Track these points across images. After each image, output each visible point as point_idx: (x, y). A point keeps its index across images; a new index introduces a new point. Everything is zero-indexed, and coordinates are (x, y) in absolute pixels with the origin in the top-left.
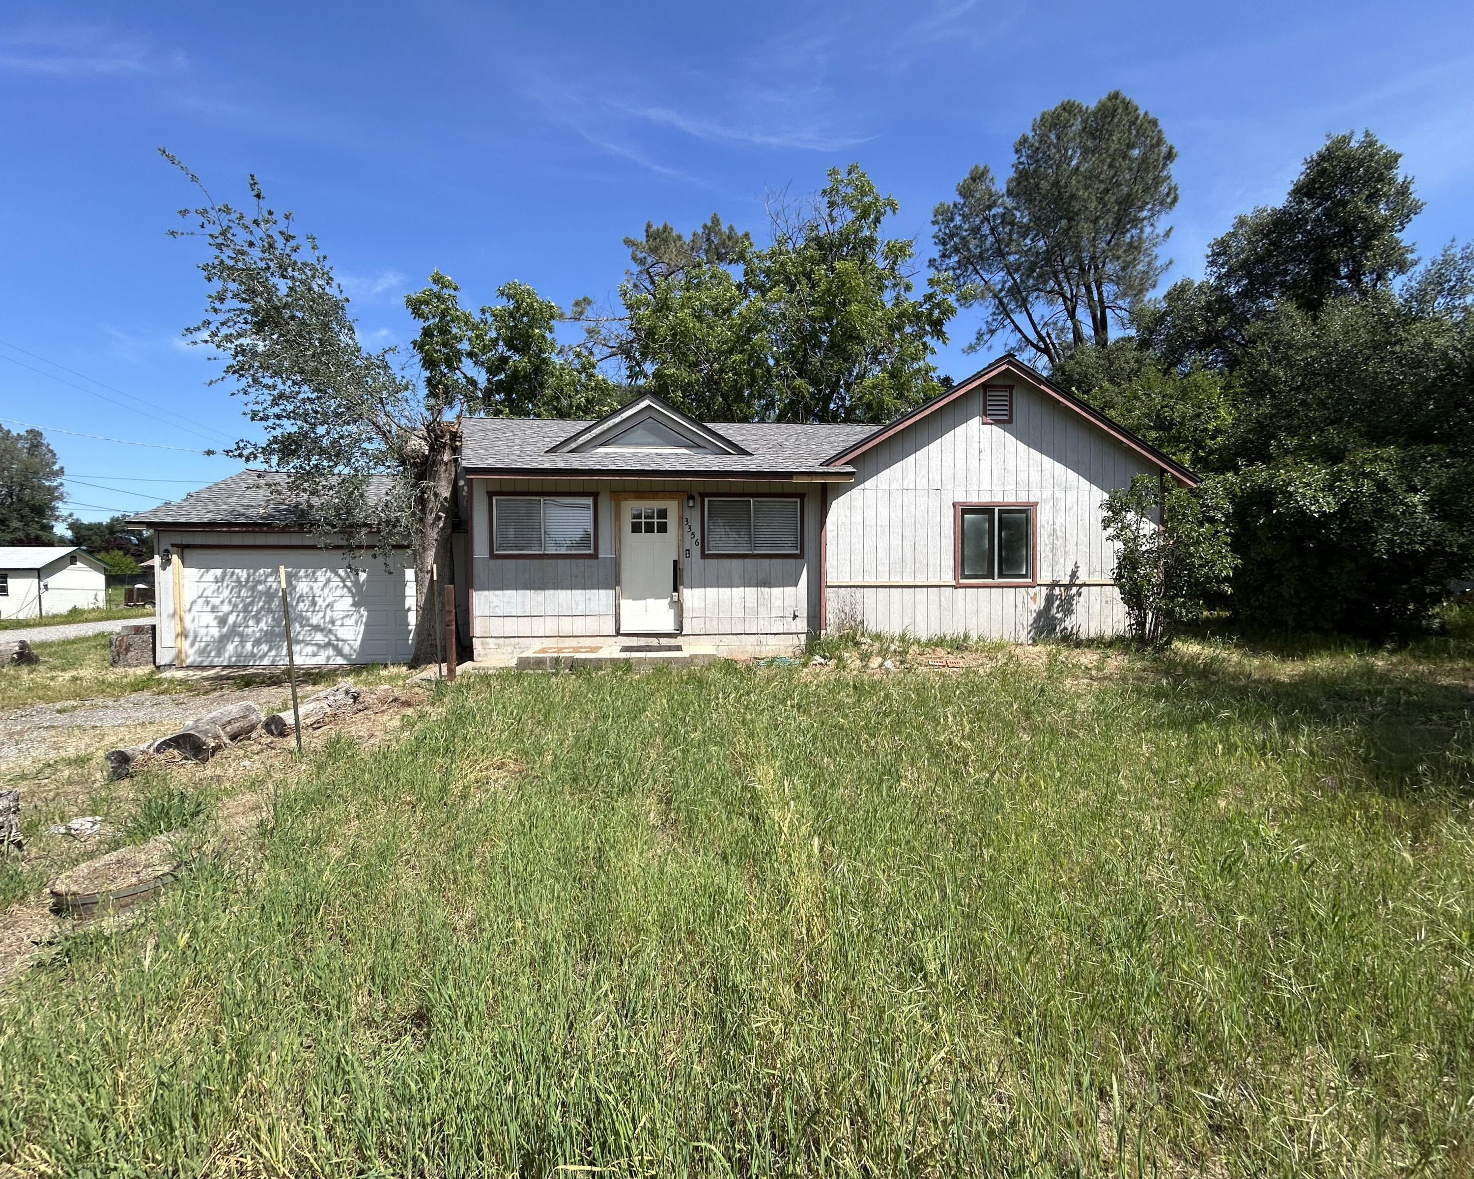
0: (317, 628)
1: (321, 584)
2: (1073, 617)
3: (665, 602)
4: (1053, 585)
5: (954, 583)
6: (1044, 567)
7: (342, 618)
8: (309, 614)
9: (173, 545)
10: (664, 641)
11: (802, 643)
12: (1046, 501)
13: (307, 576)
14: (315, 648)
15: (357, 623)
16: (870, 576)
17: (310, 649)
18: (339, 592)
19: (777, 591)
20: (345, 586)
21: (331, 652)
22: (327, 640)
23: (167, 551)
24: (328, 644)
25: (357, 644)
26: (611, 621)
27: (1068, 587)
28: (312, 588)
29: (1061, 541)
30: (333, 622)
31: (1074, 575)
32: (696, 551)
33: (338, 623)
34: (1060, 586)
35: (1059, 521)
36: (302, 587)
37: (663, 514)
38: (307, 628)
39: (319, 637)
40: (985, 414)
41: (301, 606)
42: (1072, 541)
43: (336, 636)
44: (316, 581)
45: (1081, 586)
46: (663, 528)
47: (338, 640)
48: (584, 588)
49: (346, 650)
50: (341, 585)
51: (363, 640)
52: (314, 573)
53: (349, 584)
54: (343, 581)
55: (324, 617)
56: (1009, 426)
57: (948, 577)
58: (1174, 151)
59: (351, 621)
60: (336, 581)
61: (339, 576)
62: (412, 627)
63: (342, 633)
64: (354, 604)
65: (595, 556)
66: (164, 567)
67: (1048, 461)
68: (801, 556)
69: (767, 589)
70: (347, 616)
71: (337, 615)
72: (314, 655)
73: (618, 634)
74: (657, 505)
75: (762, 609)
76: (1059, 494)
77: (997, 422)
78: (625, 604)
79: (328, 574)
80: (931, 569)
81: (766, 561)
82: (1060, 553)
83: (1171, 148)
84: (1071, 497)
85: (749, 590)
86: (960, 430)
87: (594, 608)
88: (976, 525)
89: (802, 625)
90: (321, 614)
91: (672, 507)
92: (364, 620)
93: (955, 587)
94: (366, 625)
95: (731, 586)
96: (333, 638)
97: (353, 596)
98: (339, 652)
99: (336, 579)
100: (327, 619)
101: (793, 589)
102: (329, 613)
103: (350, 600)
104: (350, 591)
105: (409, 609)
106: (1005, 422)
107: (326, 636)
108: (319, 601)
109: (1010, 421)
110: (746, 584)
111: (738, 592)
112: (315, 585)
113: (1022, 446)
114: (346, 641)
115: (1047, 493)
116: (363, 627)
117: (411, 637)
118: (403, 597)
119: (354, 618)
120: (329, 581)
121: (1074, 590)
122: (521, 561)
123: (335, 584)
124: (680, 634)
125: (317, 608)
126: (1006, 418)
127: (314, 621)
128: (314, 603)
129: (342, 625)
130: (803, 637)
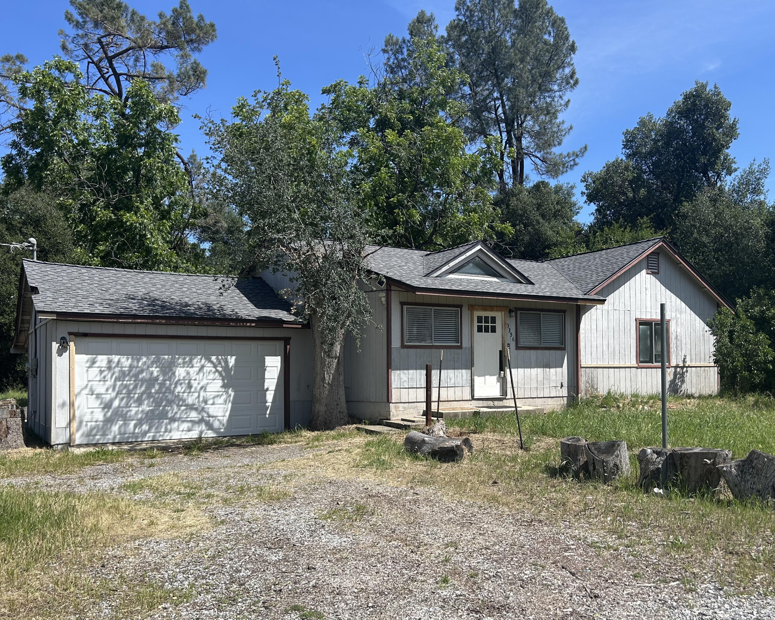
0: (191, 407)
1: (197, 369)
2: (685, 384)
3: (494, 378)
4: (677, 367)
5: (637, 366)
6: (673, 357)
7: (214, 398)
8: (185, 394)
9: (70, 334)
10: (496, 403)
11: (566, 403)
12: (674, 319)
13: (184, 363)
14: (190, 425)
15: (225, 401)
16: (600, 361)
17: (185, 426)
18: (211, 376)
19: (553, 370)
20: (217, 371)
21: (203, 427)
22: (200, 417)
23: (63, 338)
24: (201, 421)
25: (225, 419)
26: (468, 390)
27: (682, 368)
28: (188, 373)
29: (680, 341)
30: (205, 402)
31: (684, 361)
32: (513, 344)
33: (210, 402)
34: (680, 367)
35: (679, 330)
36: (180, 372)
37: (494, 320)
38: (183, 408)
39: (194, 415)
40: (648, 269)
41: (179, 389)
42: (684, 342)
43: (208, 414)
44: (192, 367)
45: (687, 367)
46: (494, 330)
47: (209, 416)
48: (454, 369)
49: (216, 424)
50: (214, 370)
51: (230, 415)
52: (191, 360)
53: (220, 369)
54: (215, 366)
55: (199, 396)
56: (657, 275)
57: (634, 363)
58: (576, 45)
59: (221, 400)
60: (209, 367)
61: (212, 362)
62: (269, 404)
63: (212, 410)
64: (224, 386)
65: (460, 347)
66: (60, 353)
67: (673, 296)
68: (564, 349)
69: (548, 370)
70: (218, 396)
71: (209, 395)
72: (189, 430)
73: (473, 398)
74: (490, 314)
75: (546, 382)
76: (678, 316)
77: (653, 273)
78: (476, 378)
79: (203, 361)
80: (626, 358)
81: (547, 352)
82: (679, 348)
83: (573, 43)
84: (683, 316)
85: (539, 369)
86: (638, 276)
87: (459, 381)
88: (644, 331)
89: (564, 392)
90: (196, 395)
91: (499, 316)
92: (231, 399)
93: (637, 368)
94: (233, 403)
95: (531, 367)
96: (205, 415)
97: (223, 380)
98: (210, 426)
99: (209, 365)
100: (201, 399)
101: (560, 369)
102: (202, 394)
103: (220, 383)
104: (220, 373)
105: (267, 389)
106: (655, 273)
107: (199, 413)
108: (194, 384)
109: (658, 273)
110: (538, 366)
111: (534, 371)
112: (192, 371)
113: (663, 288)
114: (216, 417)
115: (674, 314)
116: (230, 405)
117: (268, 412)
118: (263, 379)
119: (224, 397)
120: (203, 367)
121: (685, 369)
122: (419, 350)
123: (209, 369)
124: (505, 399)
125: (193, 390)
126: (656, 271)
127: (190, 401)
128: (190, 386)
129: (213, 404)
130: (565, 399)
